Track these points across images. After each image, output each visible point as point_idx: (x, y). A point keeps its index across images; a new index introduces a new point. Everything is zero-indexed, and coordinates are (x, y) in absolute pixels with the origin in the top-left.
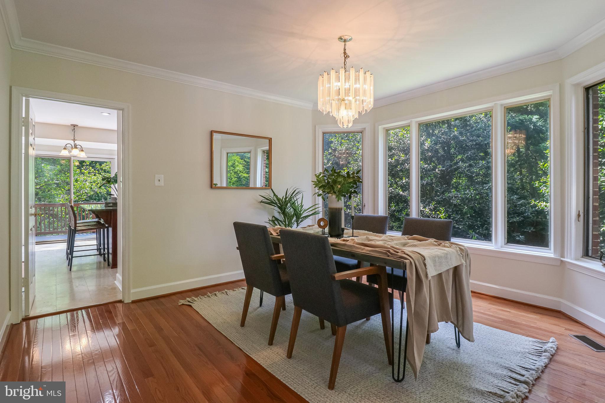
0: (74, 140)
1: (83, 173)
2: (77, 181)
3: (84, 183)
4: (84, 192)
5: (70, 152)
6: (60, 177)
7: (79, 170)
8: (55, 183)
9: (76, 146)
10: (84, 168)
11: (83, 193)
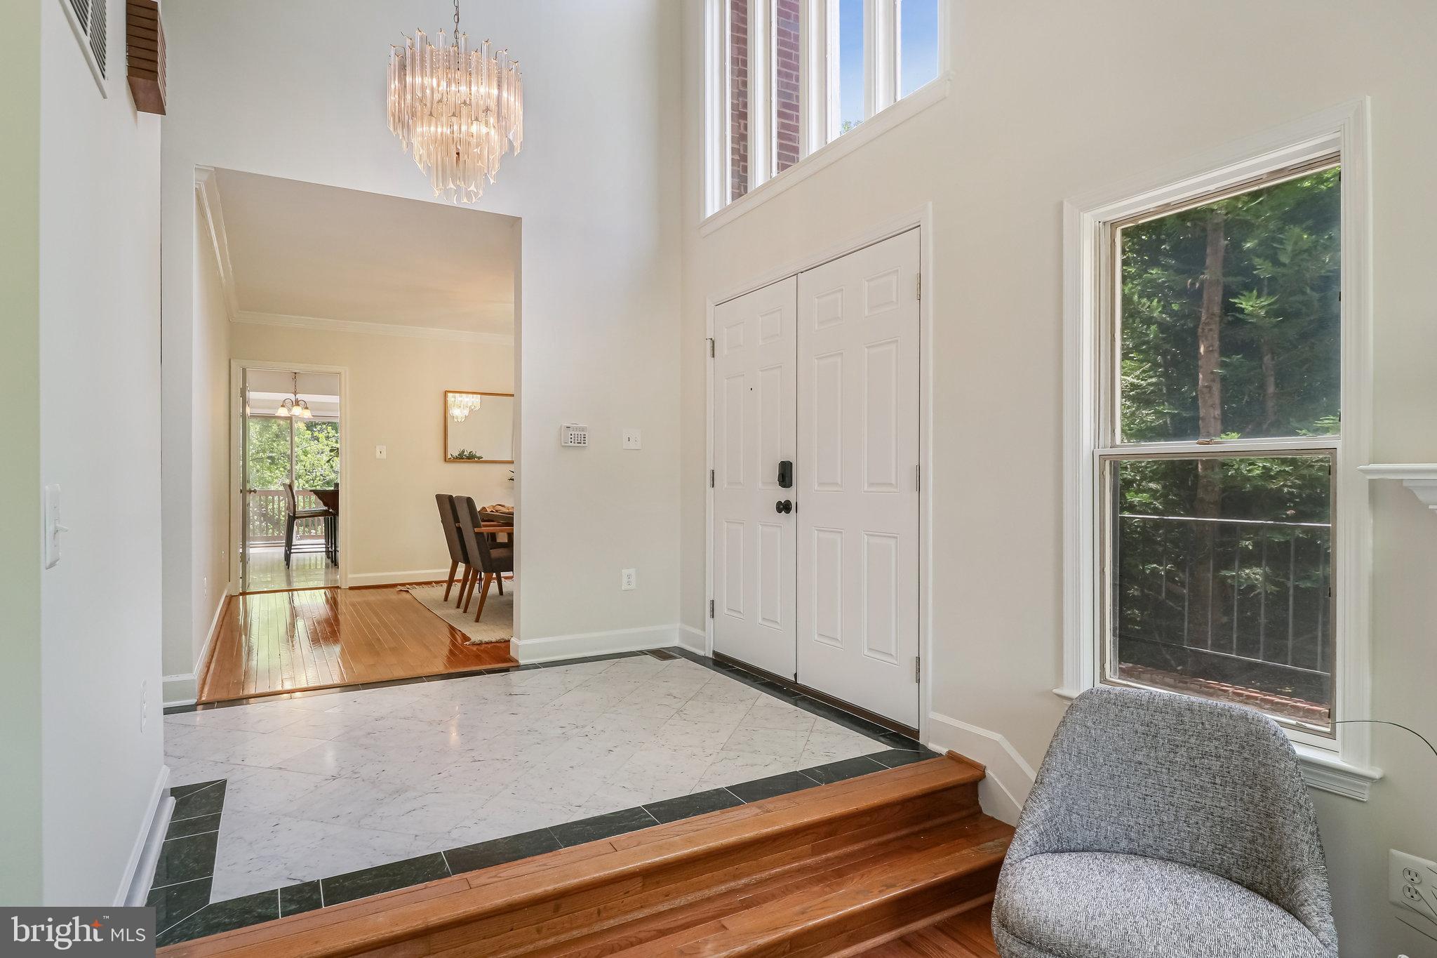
0: (295, 393)
1: (317, 439)
2: (306, 453)
3: (319, 456)
4: (318, 474)
5: (290, 410)
6: (278, 445)
7: (309, 432)
8: (269, 458)
9: (298, 402)
10: (318, 428)
11: (316, 477)
